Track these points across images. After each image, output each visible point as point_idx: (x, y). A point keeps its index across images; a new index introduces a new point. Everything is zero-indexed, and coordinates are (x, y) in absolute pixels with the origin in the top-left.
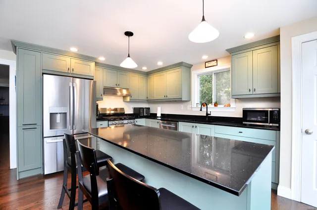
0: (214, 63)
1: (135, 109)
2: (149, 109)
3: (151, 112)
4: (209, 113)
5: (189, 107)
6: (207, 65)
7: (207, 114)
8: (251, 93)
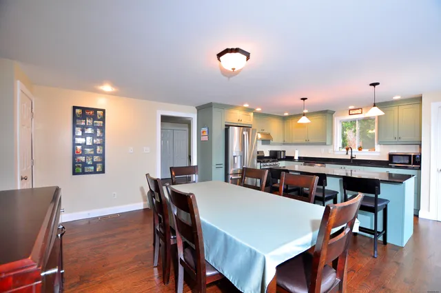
0: (359, 111)
1: (271, 152)
2: (284, 152)
3: (286, 155)
4: (353, 156)
5: (330, 150)
6: (351, 112)
7: (352, 157)
8: (397, 140)
